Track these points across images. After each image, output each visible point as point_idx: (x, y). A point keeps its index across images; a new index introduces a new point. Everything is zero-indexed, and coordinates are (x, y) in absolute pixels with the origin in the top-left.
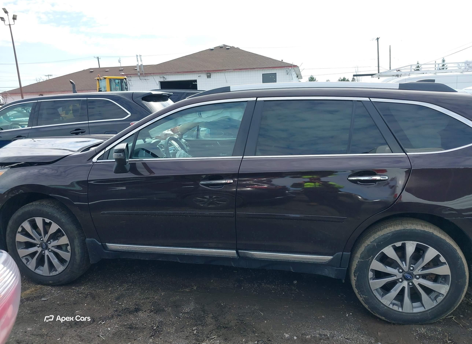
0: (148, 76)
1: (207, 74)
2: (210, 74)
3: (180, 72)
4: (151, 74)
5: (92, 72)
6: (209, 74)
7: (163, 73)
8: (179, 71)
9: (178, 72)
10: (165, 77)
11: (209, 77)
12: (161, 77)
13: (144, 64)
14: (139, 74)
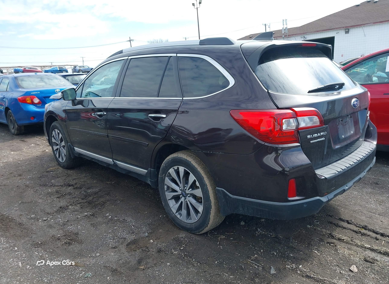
0: (291, 37)
1: (345, 30)
2: (349, 30)
3: (320, 31)
4: (293, 35)
5: (251, 37)
6: (347, 30)
7: (303, 33)
8: (319, 29)
9: (318, 31)
10: (306, 36)
11: (347, 32)
12: (302, 37)
13: (288, 28)
14: (283, 36)
